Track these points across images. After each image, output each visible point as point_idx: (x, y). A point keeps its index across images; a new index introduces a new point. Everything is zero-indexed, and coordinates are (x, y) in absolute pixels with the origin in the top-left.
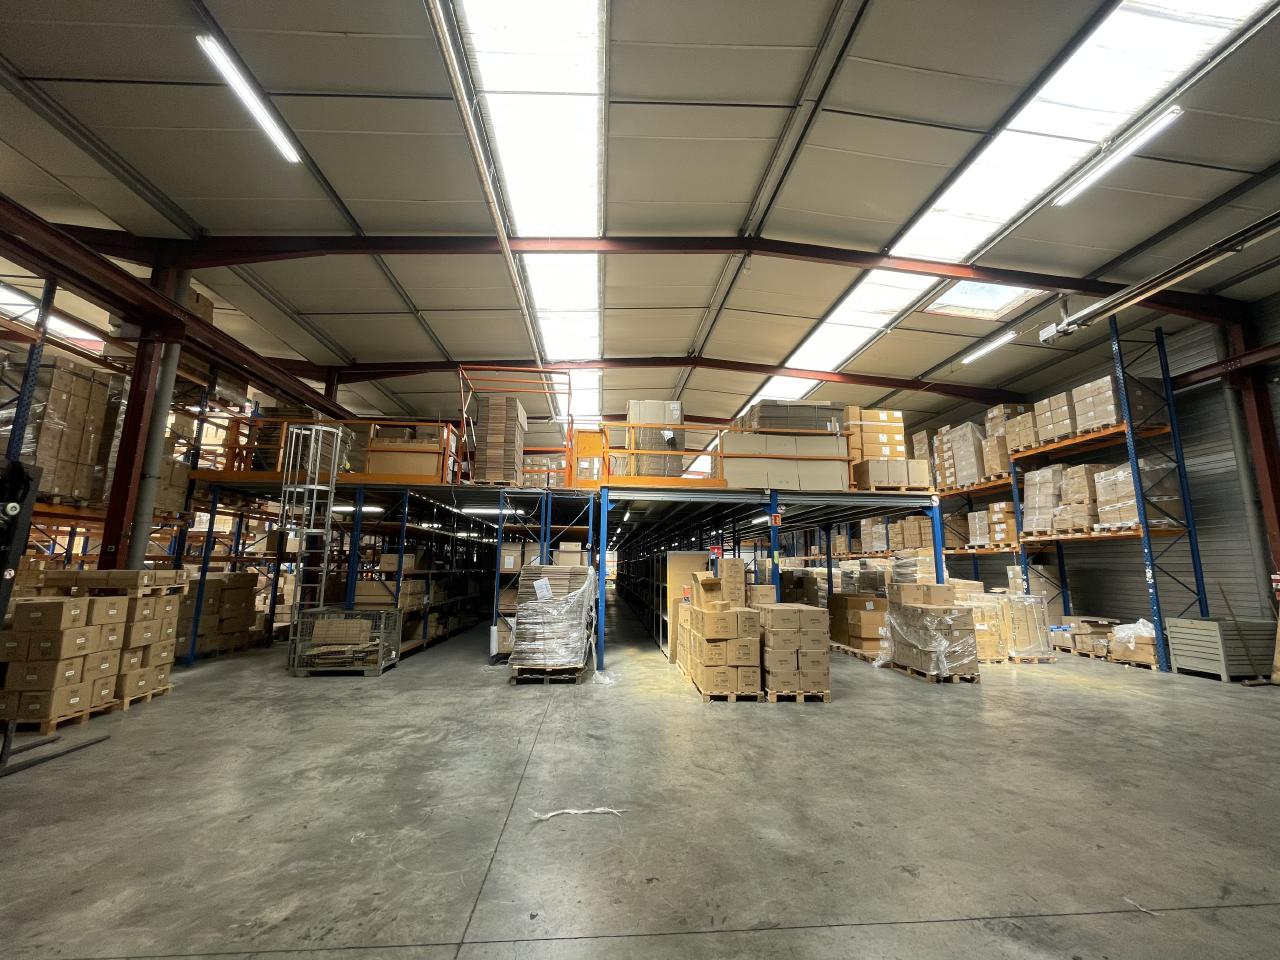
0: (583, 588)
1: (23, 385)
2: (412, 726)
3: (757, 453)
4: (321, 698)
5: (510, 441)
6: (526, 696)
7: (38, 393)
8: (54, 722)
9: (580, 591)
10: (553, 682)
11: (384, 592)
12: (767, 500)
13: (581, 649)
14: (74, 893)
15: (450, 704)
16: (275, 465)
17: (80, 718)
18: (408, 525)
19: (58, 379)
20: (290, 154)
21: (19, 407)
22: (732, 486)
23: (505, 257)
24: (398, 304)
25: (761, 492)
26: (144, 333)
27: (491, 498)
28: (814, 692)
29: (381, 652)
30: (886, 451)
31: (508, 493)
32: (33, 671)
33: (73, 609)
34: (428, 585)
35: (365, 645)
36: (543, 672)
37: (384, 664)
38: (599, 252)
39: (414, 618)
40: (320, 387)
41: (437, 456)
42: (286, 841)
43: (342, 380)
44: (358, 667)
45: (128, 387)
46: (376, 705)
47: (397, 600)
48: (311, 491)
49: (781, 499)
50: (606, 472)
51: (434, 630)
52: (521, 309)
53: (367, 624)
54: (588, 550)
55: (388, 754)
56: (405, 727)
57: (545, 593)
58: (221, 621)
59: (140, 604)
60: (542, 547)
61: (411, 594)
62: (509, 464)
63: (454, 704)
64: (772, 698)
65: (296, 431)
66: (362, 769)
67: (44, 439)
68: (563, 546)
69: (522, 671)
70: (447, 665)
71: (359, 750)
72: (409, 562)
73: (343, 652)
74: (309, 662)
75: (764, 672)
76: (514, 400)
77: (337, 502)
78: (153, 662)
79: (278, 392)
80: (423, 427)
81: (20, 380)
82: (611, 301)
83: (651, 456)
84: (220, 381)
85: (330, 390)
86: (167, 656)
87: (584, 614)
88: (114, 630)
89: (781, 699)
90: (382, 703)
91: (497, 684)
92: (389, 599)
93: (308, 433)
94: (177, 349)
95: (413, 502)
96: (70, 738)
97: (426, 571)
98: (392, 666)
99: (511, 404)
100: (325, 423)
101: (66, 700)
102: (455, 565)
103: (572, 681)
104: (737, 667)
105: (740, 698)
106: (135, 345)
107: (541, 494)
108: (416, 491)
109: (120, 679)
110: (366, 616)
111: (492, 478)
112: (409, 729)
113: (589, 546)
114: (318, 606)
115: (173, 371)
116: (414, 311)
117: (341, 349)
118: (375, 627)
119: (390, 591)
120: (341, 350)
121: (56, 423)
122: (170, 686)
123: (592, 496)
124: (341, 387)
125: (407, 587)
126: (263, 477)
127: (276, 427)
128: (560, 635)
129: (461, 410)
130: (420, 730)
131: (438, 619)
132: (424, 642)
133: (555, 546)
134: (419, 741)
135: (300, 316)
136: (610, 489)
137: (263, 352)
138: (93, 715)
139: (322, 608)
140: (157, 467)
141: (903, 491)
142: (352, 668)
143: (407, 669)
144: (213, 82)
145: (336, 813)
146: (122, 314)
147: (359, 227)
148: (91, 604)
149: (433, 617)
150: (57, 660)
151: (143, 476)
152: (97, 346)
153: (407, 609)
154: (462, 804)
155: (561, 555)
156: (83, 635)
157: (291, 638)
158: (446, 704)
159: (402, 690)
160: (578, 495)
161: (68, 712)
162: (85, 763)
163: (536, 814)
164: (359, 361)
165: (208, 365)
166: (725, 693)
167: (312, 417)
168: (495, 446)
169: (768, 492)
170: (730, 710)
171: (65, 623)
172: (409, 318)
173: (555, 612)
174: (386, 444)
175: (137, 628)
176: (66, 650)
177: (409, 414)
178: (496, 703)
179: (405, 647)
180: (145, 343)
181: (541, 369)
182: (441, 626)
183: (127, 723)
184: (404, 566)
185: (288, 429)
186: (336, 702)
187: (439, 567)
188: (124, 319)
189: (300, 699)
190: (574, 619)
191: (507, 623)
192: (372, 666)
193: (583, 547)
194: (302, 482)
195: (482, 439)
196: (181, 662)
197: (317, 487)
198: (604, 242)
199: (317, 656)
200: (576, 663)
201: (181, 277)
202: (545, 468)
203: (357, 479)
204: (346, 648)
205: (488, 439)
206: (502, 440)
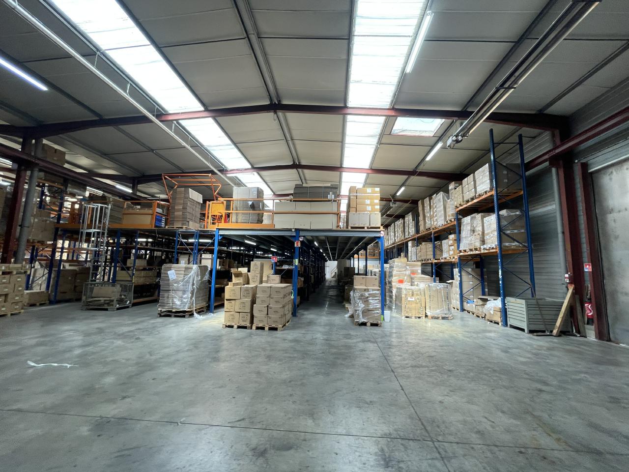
0: (191, 274)
3: (291, 211)
9: (188, 276)
10: (176, 316)
11: (128, 276)
12: (294, 234)
13: (188, 302)
20: (43, 88)
22: (277, 227)
24: (142, 148)
25: (290, 230)
28: (273, 326)
30: (369, 208)
31: (181, 232)
35: (114, 298)
36: (171, 312)
37: (119, 306)
38: (211, 117)
40: (130, 186)
41: (150, 216)
43: (139, 183)
44: (106, 307)
47: (132, 279)
49: (302, 233)
53: (118, 289)
57: (173, 277)
60: (194, 256)
64: (254, 328)
68: (204, 256)
69: (163, 311)
73: (100, 300)
74: (85, 304)
75: (252, 317)
76: (188, 189)
82: (238, 140)
83: (243, 214)
85: (134, 187)
87: (190, 287)
89: (258, 328)
98: (123, 308)
99: (186, 191)
104: (239, 312)
105: (239, 327)
106: (17, 172)
107: (194, 232)
111: (175, 226)
116: (151, 150)
122: (22, 311)
125: (139, 274)
136: (220, 229)
140: (27, 223)
141: (366, 229)
142: (103, 307)
147: (100, 115)
151: (21, 226)
153: (139, 283)
155: (203, 260)
163: (33, 364)
164: (146, 174)
165: (61, 179)
166: (233, 324)
168: (178, 210)
169: (294, 230)
172: (151, 154)
192: (112, 307)
197: (96, 230)
198: (207, 112)
200: (185, 308)
203: (116, 226)
204: (101, 299)
205: (176, 208)
206: (181, 208)
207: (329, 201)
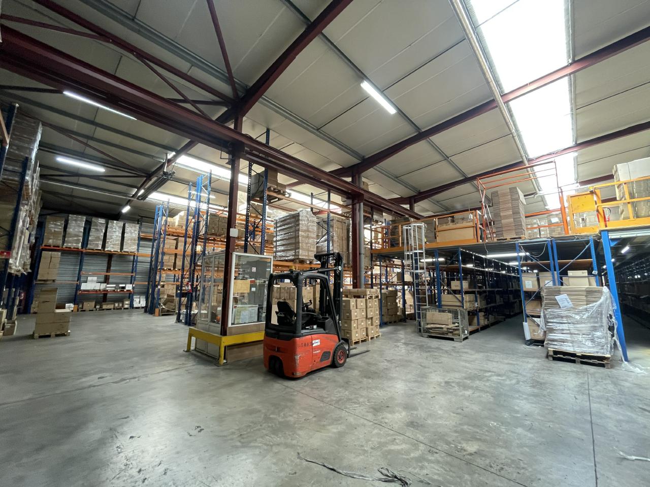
0: (601, 301)
1: (328, 228)
2: (493, 372)
4: (437, 348)
5: (516, 213)
6: (563, 369)
7: (331, 230)
8: (353, 342)
9: (598, 303)
10: (582, 363)
11: (456, 300)
13: (607, 343)
14: (387, 407)
15: (511, 364)
16: (398, 244)
17: (359, 341)
18: (462, 266)
19: (335, 224)
20: (392, 111)
21: (328, 235)
23: (500, 108)
24: (439, 157)
26: (353, 201)
27: (511, 247)
29: (461, 330)
31: (521, 243)
32: (346, 323)
33: (353, 302)
34: (476, 297)
35: (451, 326)
36: (574, 355)
37: (463, 337)
38: (570, 74)
39: (472, 314)
40: (407, 206)
41: (472, 228)
42: (457, 414)
43: (415, 202)
44: (450, 336)
45: (351, 222)
46: (465, 357)
47: (463, 304)
48: (416, 254)
50: (602, 220)
51: (483, 322)
52: (512, 134)
53: (450, 315)
54: (594, 275)
55: (487, 384)
56: (490, 371)
57: (566, 304)
58: (388, 310)
59: (368, 301)
60: (553, 275)
61: (469, 301)
62: (518, 226)
63: (514, 365)
65: (405, 228)
66: (477, 389)
67: (335, 245)
68: (570, 273)
69: (556, 352)
70: (496, 342)
71: (472, 378)
72: (465, 285)
73: (442, 328)
74: (427, 330)
76: (515, 188)
77: (426, 258)
78: (375, 324)
79: (393, 213)
80: (456, 216)
81: (326, 226)
82: (580, 102)
84: (374, 213)
85: (412, 207)
86: (378, 322)
87: (605, 320)
88: (363, 311)
90: (468, 356)
91: (538, 358)
92: (459, 304)
93: (410, 228)
94: (362, 204)
95: (463, 253)
96: (360, 348)
97: (474, 290)
98: (466, 338)
99: (513, 191)
100: (415, 222)
101: (356, 336)
102: (487, 286)
103: (603, 366)
106: (351, 206)
107: (546, 241)
108: (463, 248)
109: (367, 329)
110: (450, 312)
111: (508, 236)
112: (493, 374)
113: (595, 272)
114: (426, 305)
115: (362, 214)
116: (446, 158)
117: (414, 188)
118: (456, 317)
119: (459, 300)
120: (412, 188)
121: (335, 238)
122: (380, 334)
123: (591, 238)
124: (415, 205)
125: (467, 298)
126: (395, 250)
127: (396, 228)
128: (584, 332)
129: (481, 202)
130: (499, 375)
131: (484, 316)
132: (479, 327)
133: (564, 273)
134: (502, 382)
135: (397, 178)
136: (608, 231)
137: (387, 198)
138: (362, 341)
139: (428, 307)
140: (363, 251)
142: (447, 336)
143: (473, 339)
144: (366, 98)
145: (476, 408)
146: (345, 196)
147: (419, 129)
148: (356, 300)
149: (481, 314)
150: (351, 320)
151: (360, 254)
152: (339, 210)
153: (469, 309)
154: (551, 426)
155: (571, 280)
156: (356, 312)
157: (417, 319)
158: (508, 364)
159: (478, 351)
160: (578, 239)
161: (357, 339)
162: (367, 358)
163: (621, 453)
164: (422, 191)
165: (370, 208)
167: (409, 221)
168: (507, 217)
171: (351, 308)
172: (444, 163)
173: (578, 317)
174: (445, 227)
175: (369, 310)
176: (353, 318)
177: (447, 211)
178: (543, 369)
179: (471, 328)
180: (353, 205)
181: (527, 165)
182: (486, 320)
183: (369, 346)
184: (464, 287)
185: (402, 228)
186: (447, 352)
187: (480, 287)
188: (347, 198)
189: (430, 347)
190: (597, 322)
191: (534, 322)
192: (458, 337)
193: (590, 273)
194: (411, 250)
195: (496, 215)
196: (383, 324)
197: (418, 251)
198: (575, 65)
199: (431, 328)
200: (603, 353)
201: (359, 177)
202: (536, 226)
203: (433, 246)
204: (443, 326)
205: (502, 214)
206: (511, 213)
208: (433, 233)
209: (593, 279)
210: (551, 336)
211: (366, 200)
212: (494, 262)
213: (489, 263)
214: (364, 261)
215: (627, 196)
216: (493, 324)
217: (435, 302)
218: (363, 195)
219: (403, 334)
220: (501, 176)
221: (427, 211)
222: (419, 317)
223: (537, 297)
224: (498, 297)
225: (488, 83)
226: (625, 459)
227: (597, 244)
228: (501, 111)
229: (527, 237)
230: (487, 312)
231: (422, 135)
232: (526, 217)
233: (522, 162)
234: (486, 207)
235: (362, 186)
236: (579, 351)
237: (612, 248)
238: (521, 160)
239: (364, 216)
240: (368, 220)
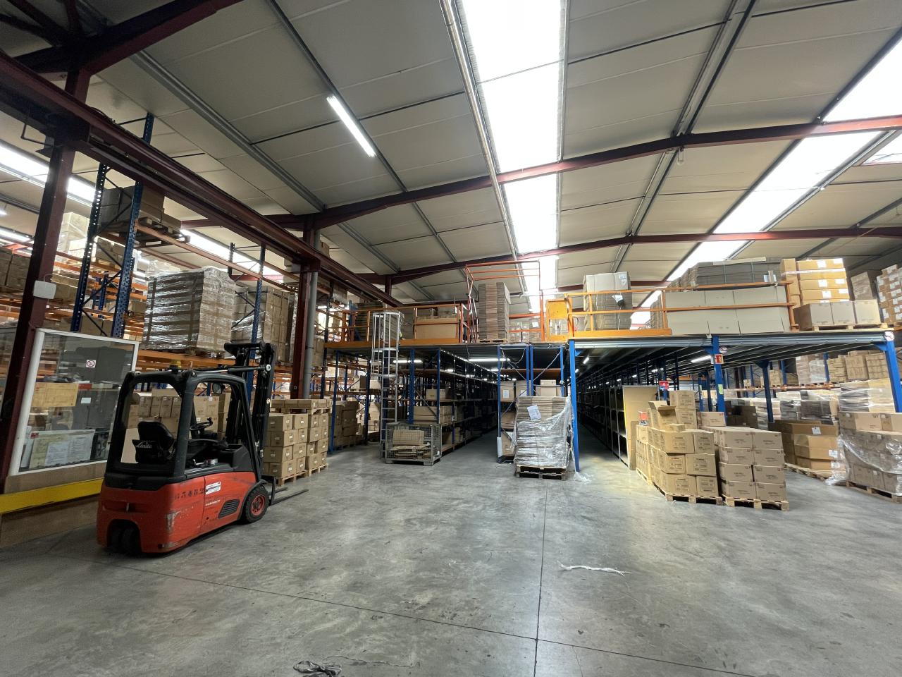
0: (564, 411)
1: (256, 304)
2: (462, 499)
3: (697, 306)
4: (403, 477)
5: (501, 312)
6: (528, 486)
7: (262, 307)
8: (284, 480)
9: (561, 414)
10: (545, 477)
11: (431, 414)
12: (709, 343)
13: (564, 455)
14: (322, 569)
15: (480, 487)
16: (365, 337)
17: (292, 478)
18: (441, 370)
19: (270, 298)
20: (370, 151)
21: (255, 314)
22: (675, 334)
23: (494, 189)
24: (425, 230)
25: (703, 337)
26: (302, 268)
27: (492, 351)
28: (771, 501)
29: (432, 451)
30: (827, 294)
31: (503, 347)
32: (273, 451)
33: (287, 419)
34: (453, 410)
35: (422, 446)
36: (537, 470)
37: (434, 459)
38: (558, 172)
39: (447, 430)
40: (382, 287)
41: (455, 325)
42: (414, 559)
43: (393, 283)
44: (419, 459)
45: (297, 298)
46: (434, 484)
47: (438, 418)
48: (386, 352)
49: (722, 342)
50: (571, 328)
51: (458, 439)
52: (504, 221)
53: (422, 433)
54: (561, 385)
55: (453, 515)
56: (457, 499)
57: (536, 415)
58: (343, 429)
59: (313, 417)
60: (528, 383)
61: (445, 415)
62: (502, 327)
63: (483, 487)
64: (730, 502)
65: (376, 316)
66: (441, 522)
67: (266, 331)
68: (543, 382)
69: (523, 469)
70: (472, 461)
71: (436, 510)
72: (443, 394)
73: (411, 450)
74: (393, 454)
75: (721, 481)
76: (502, 284)
77: (400, 358)
78: (320, 451)
79: (362, 293)
80: (442, 308)
81: (254, 300)
82: (566, 205)
83: (604, 315)
84: (335, 290)
85: (388, 289)
86: (325, 447)
87: (565, 431)
88: (303, 432)
89: (738, 504)
90: (438, 483)
91: (507, 476)
92: (433, 418)
93: (382, 316)
94: (316, 274)
95: (443, 355)
96: (293, 488)
97: (452, 401)
98: (438, 461)
99: (500, 286)
100: (389, 310)
101: (289, 469)
102: (467, 396)
103: (559, 478)
104: (696, 476)
105: (699, 501)
106: (298, 275)
107: (525, 347)
108: (444, 349)
109: (307, 458)
110: (422, 428)
111: (491, 338)
112: (461, 501)
113: (562, 382)
114: (394, 421)
115: (316, 288)
116: (434, 233)
117: (393, 263)
118: (428, 435)
119: (433, 413)
120: (393, 265)
121: (268, 321)
122: (327, 464)
123: (561, 347)
124: (393, 287)
125: (443, 410)
126: (360, 344)
127: (363, 314)
128: (548, 445)
129: (468, 294)
130: (467, 502)
131: (460, 431)
132: (453, 446)
133: (537, 382)
134: (469, 509)
135: (371, 246)
136: (575, 341)
137: (355, 271)
138: (298, 477)
139: (396, 423)
140: (311, 344)
141: (851, 329)
142: (416, 460)
143: (448, 462)
144: (334, 121)
145: (436, 547)
146: (291, 259)
147: (404, 187)
148: (294, 417)
149: (457, 430)
150: (283, 447)
151: (306, 348)
152: (280, 279)
153: (443, 425)
154: (509, 552)
155: (542, 389)
156: (292, 434)
157: (381, 440)
158: (477, 487)
159: (449, 476)
160: (551, 347)
161: (289, 475)
162: (302, 502)
163: (562, 566)
164: (402, 270)
165: (329, 283)
166: (686, 496)
167: (382, 307)
168: (492, 316)
169: (710, 337)
170: (691, 508)
171: (284, 428)
172: (432, 238)
173: (544, 429)
174: (425, 320)
175: (313, 430)
176: (286, 444)
177: (430, 300)
178: (510, 489)
179: (444, 448)
180: (303, 273)
181: (516, 261)
182: (462, 436)
183: (311, 483)
184: (441, 397)
185: (371, 315)
186: (413, 480)
187: (459, 398)
188: (293, 262)
189: (393, 477)
190: (558, 434)
191: (507, 436)
192: (428, 460)
193: (558, 383)
194: (381, 347)
195: (482, 312)
196: (330, 452)
197: (389, 349)
198: (561, 164)
199: (397, 451)
200: (561, 465)
201: (315, 234)
202: (519, 329)
203: (410, 343)
204: (412, 447)
205: (487, 312)
206: (496, 312)
207: (769, 285)
208: (410, 326)
209: (560, 389)
210: (522, 451)
211: (322, 269)
212: (477, 368)
213: (471, 367)
214: (313, 359)
215: (591, 308)
216: (469, 441)
217: (405, 417)
218: (319, 261)
219: (362, 461)
220: (490, 267)
221: (408, 297)
222: (384, 438)
223: (511, 408)
224: (476, 408)
225: (485, 154)
226: (565, 570)
227: (566, 353)
228: (495, 192)
229: (507, 342)
230: (464, 426)
231: (407, 196)
232: (510, 318)
233: (510, 256)
234: (472, 302)
235: (319, 248)
236: (541, 464)
237: (576, 358)
238: (510, 253)
239: (319, 293)
240: (324, 299)
